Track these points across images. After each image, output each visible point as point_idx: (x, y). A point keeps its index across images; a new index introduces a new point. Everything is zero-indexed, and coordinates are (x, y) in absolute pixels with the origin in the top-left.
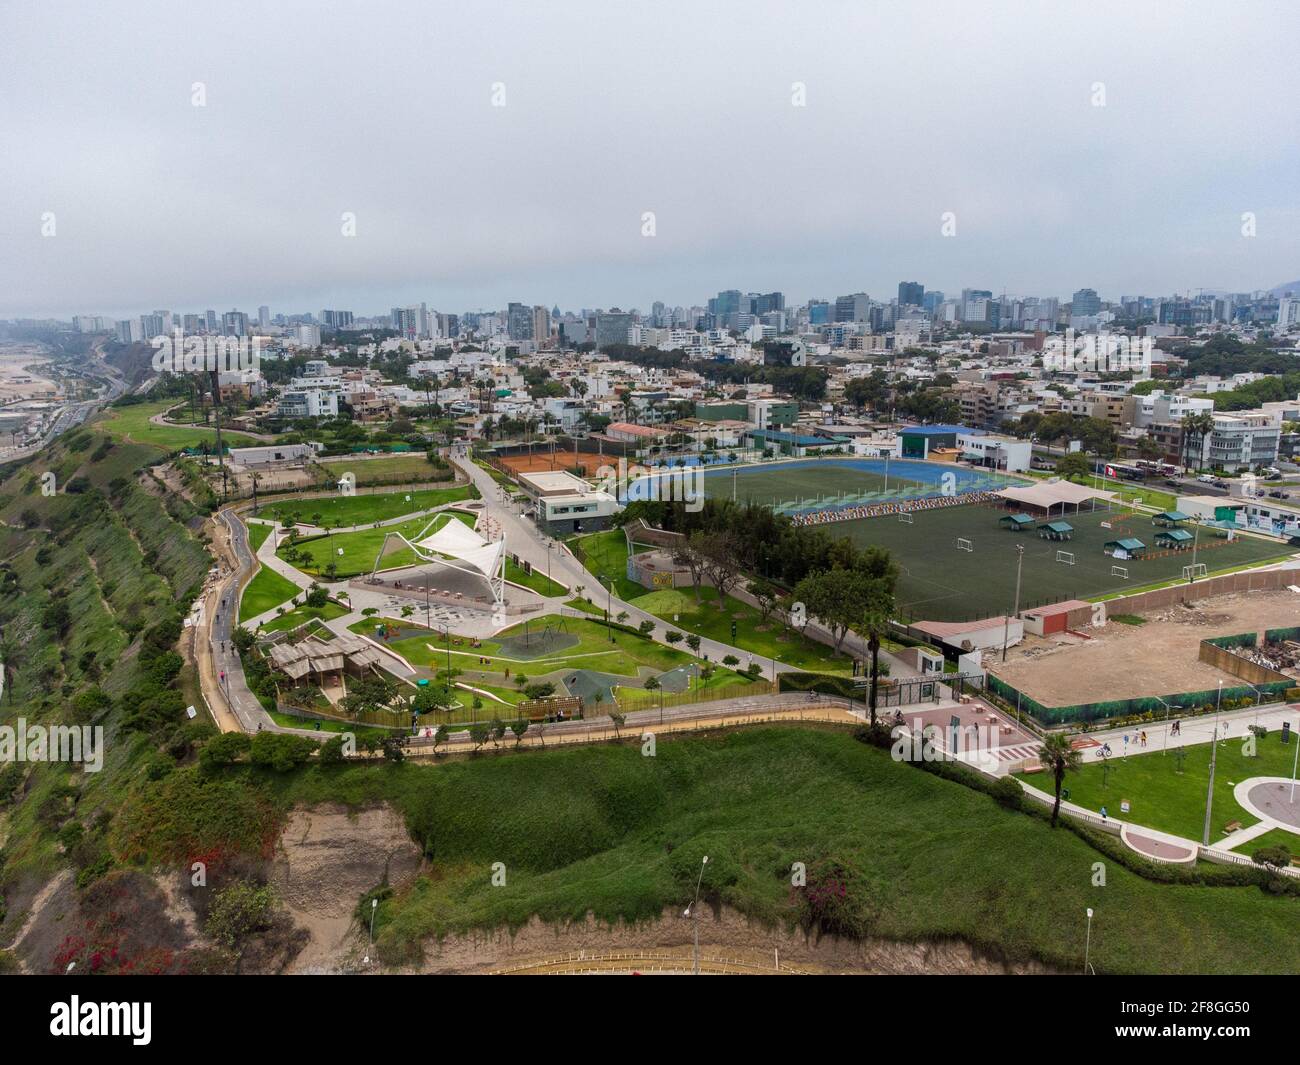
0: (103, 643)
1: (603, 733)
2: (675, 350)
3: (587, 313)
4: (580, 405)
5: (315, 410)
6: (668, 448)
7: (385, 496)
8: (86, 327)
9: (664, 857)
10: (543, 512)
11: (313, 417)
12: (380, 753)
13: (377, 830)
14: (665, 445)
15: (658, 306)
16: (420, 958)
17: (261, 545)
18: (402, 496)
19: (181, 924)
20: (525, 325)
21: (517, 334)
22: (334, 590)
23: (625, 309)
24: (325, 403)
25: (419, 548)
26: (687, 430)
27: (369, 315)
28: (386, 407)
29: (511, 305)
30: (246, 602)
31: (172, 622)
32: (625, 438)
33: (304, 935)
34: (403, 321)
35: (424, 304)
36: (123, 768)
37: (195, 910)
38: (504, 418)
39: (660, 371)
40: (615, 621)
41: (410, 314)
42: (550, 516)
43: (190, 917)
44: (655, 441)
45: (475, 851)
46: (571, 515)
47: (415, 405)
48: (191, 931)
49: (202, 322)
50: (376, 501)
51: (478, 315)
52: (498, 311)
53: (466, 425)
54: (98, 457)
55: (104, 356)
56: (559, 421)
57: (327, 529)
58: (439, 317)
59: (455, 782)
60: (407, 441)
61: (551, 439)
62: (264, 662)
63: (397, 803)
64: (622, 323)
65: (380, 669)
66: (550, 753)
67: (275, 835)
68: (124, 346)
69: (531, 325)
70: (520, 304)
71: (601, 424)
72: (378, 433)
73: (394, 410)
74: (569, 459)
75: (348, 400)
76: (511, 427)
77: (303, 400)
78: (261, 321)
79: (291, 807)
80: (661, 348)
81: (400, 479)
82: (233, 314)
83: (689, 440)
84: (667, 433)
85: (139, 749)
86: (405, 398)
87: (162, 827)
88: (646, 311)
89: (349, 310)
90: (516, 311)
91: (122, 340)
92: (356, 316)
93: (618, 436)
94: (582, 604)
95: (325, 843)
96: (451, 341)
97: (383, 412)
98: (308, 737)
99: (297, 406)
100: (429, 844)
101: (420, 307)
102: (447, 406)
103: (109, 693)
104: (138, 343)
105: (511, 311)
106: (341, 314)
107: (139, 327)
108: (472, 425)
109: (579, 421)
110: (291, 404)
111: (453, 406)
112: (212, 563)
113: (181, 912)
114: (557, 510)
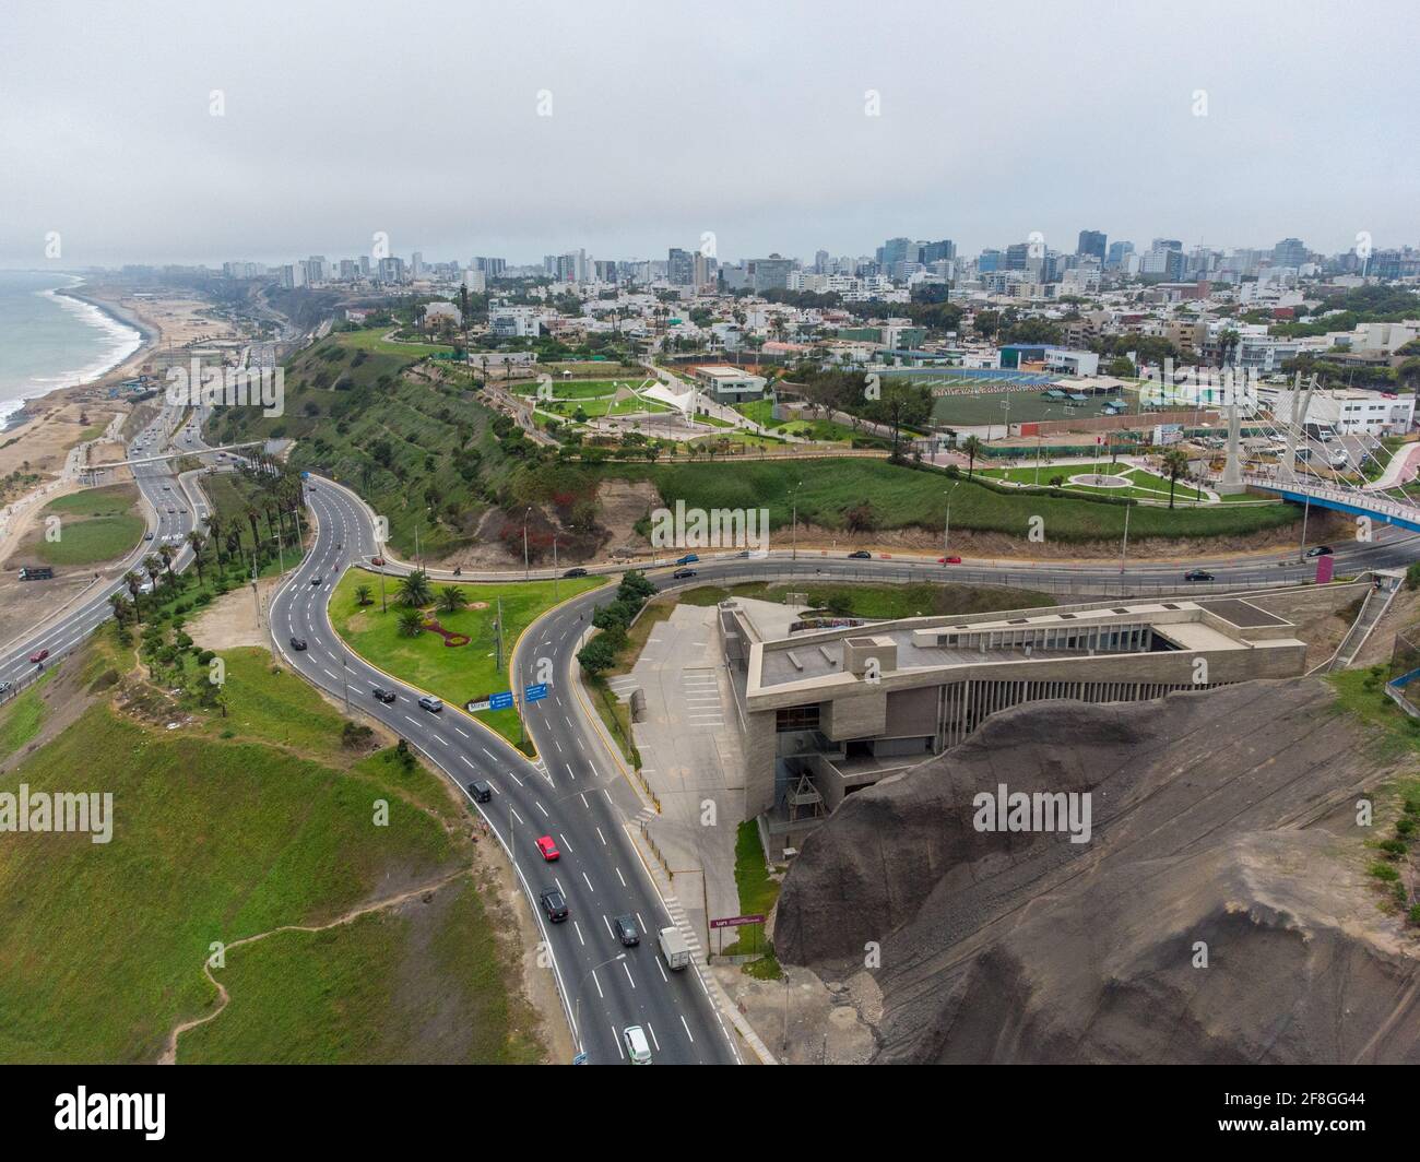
1: (755, 458)
2: (830, 292)
4: (741, 329)
5: (522, 332)
6: (811, 359)
7: (601, 383)
8: (240, 273)
9: (785, 508)
10: (715, 387)
11: (521, 337)
13: (644, 491)
14: (808, 356)
15: (822, 255)
18: (612, 382)
19: (555, 524)
20: (685, 271)
21: (676, 280)
23: (786, 255)
24: (529, 326)
25: (640, 396)
26: (827, 347)
28: (577, 333)
29: (672, 251)
32: (777, 353)
34: (565, 265)
35: (583, 250)
37: (561, 519)
38: (679, 337)
39: (814, 310)
41: (569, 259)
42: (721, 390)
43: (558, 523)
44: (801, 354)
46: (735, 390)
47: (599, 331)
48: (560, 527)
49: (357, 267)
50: (591, 385)
51: (633, 263)
52: (657, 258)
53: (647, 344)
55: (267, 302)
56: (723, 342)
58: (598, 264)
60: (603, 353)
61: (718, 353)
63: (652, 480)
64: (781, 268)
67: (594, 491)
68: (287, 291)
69: (691, 271)
70: (680, 250)
71: (757, 343)
73: (583, 335)
75: (545, 326)
76: (681, 344)
77: (512, 322)
78: (414, 267)
79: (601, 480)
80: (818, 292)
82: (389, 259)
83: (828, 354)
84: (810, 349)
86: (591, 326)
88: (808, 260)
90: (677, 257)
91: (284, 285)
93: (771, 353)
94: (744, 429)
95: (618, 495)
96: (612, 285)
97: (574, 337)
99: (507, 328)
100: (668, 501)
101: (579, 253)
102: (627, 333)
104: (300, 288)
105: (671, 257)
107: (301, 272)
108: (652, 344)
109: (740, 341)
110: (503, 326)
111: (633, 332)
113: (554, 520)
114: (726, 386)
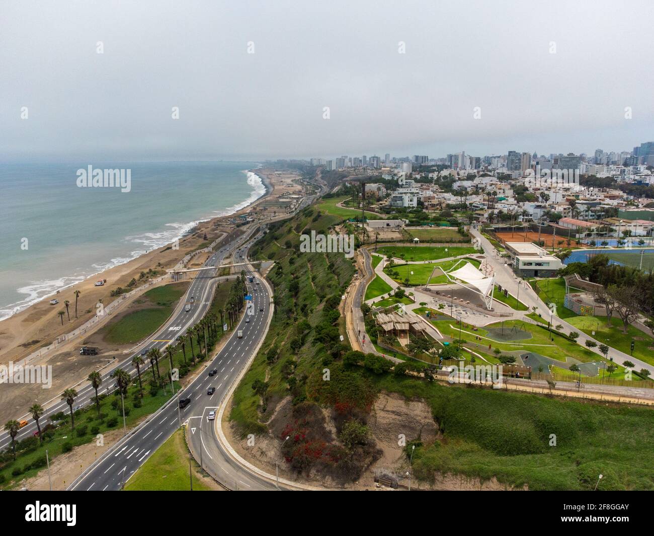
0: (310, 301)
1: (542, 389)
2: (608, 177)
3: (553, 156)
4: (545, 207)
5: (407, 203)
6: (597, 234)
7: (436, 248)
8: (315, 163)
10: (518, 264)
11: (405, 207)
12: (422, 375)
13: (418, 412)
14: (595, 232)
15: (599, 152)
16: (433, 481)
17: (377, 265)
18: (443, 249)
19: (330, 431)
20: (517, 163)
21: (511, 168)
22: (407, 291)
23: (577, 154)
24: (411, 201)
25: (449, 276)
26: (611, 224)
27: (436, 158)
28: (440, 204)
29: (510, 152)
30: (368, 291)
31: (337, 297)
32: (570, 227)
33: (380, 452)
34: (452, 160)
35: (464, 152)
36: (313, 358)
37: (336, 427)
38: (501, 212)
39: (597, 189)
40: (555, 329)
41: (456, 157)
42: (521, 267)
43: (334, 430)
44: (589, 230)
45: (465, 434)
46: (533, 267)
47: (454, 203)
48: (334, 436)
49: (361, 161)
50: (431, 250)
51: (492, 157)
52: (503, 155)
53: (480, 215)
54: (315, 220)
55: (321, 176)
56: (531, 215)
57: (407, 261)
58: (471, 158)
59: (458, 397)
60: (449, 221)
61: (526, 225)
62: (374, 321)
63: (429, 400)
64: (574, 161)
65: (426, 333)
66: (510, 394)
67: (371, 403)
68: (328, 172)
69: (520, 163)
70: (515, 152)
71: (556, 218)
72: (435, 217)
73: (444, 205)
74: (535, 236)
75: (422, 200)
76: (504, 217)
77: (401, 199)
78: (386, 160)
79: (379, 391)
80: (598, 176)
81: (443, 240)
82: (374, 157)
83: (612, 230)
84: (597, 225)
85: (320, 351)
86: (449, 200)
87: (325, 387)
88: (590, 154)
89: (427, 155)
90: (512, 155)
91: (328, 169)
92: (429, 158)
93: (565, 225)
94: (536, 317)
95: (393, 412)
96: (475, 171)
97: (438, 206)
98: (390, 360)
99: (398, 202)
100: (442, 425)
101: (462, 153)
102: (471, 204)
103: (311, 323)
104: (334, 170)
105: (509, 155)
106: (422, 157)
107: (335, 163)
108: (483, 215)
109: (543, 216)
110: (396, 201)
111: (474, 204)
112: (356, 272)
113: (330, 427)
114: (525, 264)
